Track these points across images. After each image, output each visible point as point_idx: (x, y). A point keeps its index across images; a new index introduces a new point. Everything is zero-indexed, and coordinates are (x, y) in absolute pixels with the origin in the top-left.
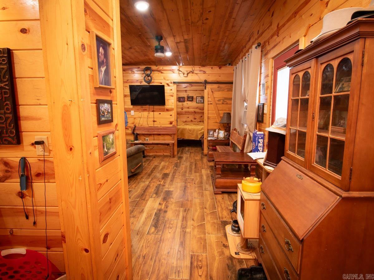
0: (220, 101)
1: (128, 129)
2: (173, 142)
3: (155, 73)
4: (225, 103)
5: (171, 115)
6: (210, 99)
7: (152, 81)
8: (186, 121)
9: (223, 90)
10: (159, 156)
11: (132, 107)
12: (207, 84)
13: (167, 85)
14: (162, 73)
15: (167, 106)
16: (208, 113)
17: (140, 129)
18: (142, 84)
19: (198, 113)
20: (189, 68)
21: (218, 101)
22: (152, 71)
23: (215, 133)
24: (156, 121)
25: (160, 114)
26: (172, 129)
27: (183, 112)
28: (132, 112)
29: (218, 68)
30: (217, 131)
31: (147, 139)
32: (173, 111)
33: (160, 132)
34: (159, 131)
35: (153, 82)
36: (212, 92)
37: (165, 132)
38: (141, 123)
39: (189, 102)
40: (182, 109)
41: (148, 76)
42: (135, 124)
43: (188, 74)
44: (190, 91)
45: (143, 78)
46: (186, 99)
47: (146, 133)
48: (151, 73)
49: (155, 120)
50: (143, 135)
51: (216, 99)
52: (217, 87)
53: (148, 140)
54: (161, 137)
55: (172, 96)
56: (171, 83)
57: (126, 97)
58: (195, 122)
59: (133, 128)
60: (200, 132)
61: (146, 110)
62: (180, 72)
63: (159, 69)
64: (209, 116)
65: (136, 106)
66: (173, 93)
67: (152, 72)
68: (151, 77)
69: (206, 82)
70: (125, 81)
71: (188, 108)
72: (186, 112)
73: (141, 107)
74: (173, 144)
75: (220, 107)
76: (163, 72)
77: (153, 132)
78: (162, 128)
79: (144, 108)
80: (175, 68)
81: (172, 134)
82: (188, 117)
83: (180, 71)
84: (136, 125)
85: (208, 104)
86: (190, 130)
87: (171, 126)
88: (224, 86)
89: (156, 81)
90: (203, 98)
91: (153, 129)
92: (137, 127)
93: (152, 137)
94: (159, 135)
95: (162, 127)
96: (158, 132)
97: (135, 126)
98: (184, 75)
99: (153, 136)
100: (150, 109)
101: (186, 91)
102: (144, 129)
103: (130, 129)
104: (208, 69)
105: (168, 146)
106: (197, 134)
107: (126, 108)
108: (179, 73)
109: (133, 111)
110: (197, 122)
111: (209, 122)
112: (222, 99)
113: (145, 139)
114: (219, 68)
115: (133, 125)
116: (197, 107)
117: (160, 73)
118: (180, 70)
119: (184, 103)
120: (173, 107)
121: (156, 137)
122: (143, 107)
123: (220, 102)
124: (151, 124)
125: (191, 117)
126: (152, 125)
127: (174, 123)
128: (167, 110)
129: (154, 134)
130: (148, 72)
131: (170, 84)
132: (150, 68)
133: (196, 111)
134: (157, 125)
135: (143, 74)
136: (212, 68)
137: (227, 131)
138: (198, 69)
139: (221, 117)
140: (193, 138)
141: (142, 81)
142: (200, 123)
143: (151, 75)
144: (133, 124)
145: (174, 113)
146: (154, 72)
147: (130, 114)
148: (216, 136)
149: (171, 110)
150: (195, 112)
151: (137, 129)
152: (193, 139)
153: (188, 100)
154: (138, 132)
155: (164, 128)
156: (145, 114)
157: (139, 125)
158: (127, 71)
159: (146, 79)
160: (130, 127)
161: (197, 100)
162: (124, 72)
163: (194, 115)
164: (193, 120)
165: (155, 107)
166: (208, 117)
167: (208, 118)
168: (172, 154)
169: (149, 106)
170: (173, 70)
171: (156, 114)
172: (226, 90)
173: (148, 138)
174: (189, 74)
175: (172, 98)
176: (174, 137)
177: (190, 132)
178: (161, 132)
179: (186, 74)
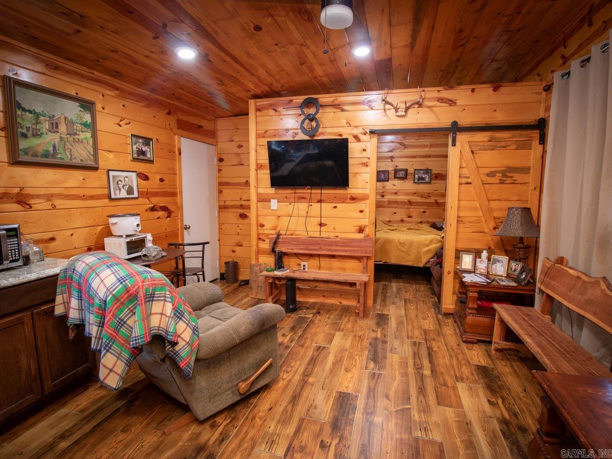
0: (494, 176)
1: (264, 241)
2: (365, 278)
3: (327, 111)
4: (509, 180)
5: (361, 211)
6: (465, 171)
7: (320, 130)
8: (390, 221)
9: (506, 147)
10: (329, 309)
11: (272, 191)
12: (458, 133)
13: (354, 140)
14: (343, 110)
15: (352, 191)
16: (459, 207)
17: (288, 242)
18: (297, 138)
19: (417, 204)
20: (412, 95)
21: (488, 175)
22: (321, 106)
23: (478, 260)
24: (326, 225)
25: (335, 207)
26: (364, 244)
27: (384, 202)
28: (274, 204)
29: (491, 89)
30: (485, 254)
31: (304, 266)
32: (368, 201)
33: (333, 251)
34: (333, 248)
35: (322, 133)
36: (472, 152)
37: (346, 251)
38: (292, 227)
39: (396, 182)
40: (383, 196)
41: (311, 120)
42: (278, 229)
43: (407, 109)
44: (401, 157)
45: (298, 125)
46: (392, 175)
47: (301, 252)
48: (317, 112)
49: (323, 222)
50: (297, 255)
51: (482, 171)
52: (486, 139)
53: (306, 267)
54: (336, 263)
55: (366, 165)
56: (365, 134)
57: (263, 169)
58: (411, 222)
59: (274, 240)
60: (426, 249)
61: (304, 198)
62: (388, 106)
63: (336, 102)
64: (461, 214)
65: (283, 189)
66: (369, 158)
67: (321, 111)
68: (317, 121)
69: (456, 128)
70: (262, 133)
71: (396, 193)
72: (390, 202)
73: (293, 191)
74: (365, 284)
75: (495, 190)
76: (346, 108)
77: (317, 250)
78: (338, 242)
79: (298, 195)
80: (375, 96)
81: (362, 258)
82: (395, 213)
83: (387, 103)
84: (282, 232)
85: (460, 184)
86: (402, 244)
87: (361, 236)
88: (510, 135)
89: (328, 130)
90: (428, 173)
91: (318, 244)
92: (283, 238)
93: (315, 262)
94: (333, 256)
95: (338, 239)
96: (329, 250)
97: (279, 235)
98: (397, 111)
99: (317, 259)
100: (312, 195)
101: (392, 158)
102: (298, 242)
103: (267, 241)
104: (461, 95)
105: (353, 288)
106: (418, 253)
107: (261, 194)
108: (385, 109)
109: (276, 201)
110: (414, 224)
111: (461, 230)
112: (500, 169)
113: (299, 265)
114: (494, 90)
115: (274, 232)
116: (414, 191)
117: (339, 110)
118: (388, 99)
119: (386, 183)
120: (367, 192)
121: (324, 262)
122: (298, 191)
123: (495, 180)
124: (314, 231)
125: (401, 213)
126: (317, 235)
127: (367, 231)
128: (353, 199)
129: (319, 256)
130: (312, 111)
131: (362, 137)
132: (317, 99)
133: (412, 201)
134: (326, 233)
135: (300, 115)
136: (473, 90)
137: (520, 260)
138: (436, 95)
139: (495, 218)
140: (409, 261)
141: (295, 131)
142: (420, 225)
143: (317, 116)
144: (274, 229)
145: (368, 206)
146: (324, 111)
147: (269, 208)
148: (483, 271)
149: (364, 198)
150: (410, 203)
151: (283, 242)
152: (410, 264)
153: (395, 177)
154: (284, 250)
155: (343, 243)
156: (302, 206)
157: (288, 232)
158: (266, 111)
159: (305, 125)
160: (267, 235)
161: (416, 176)
162: (259, 113)
163: (408, 208)
164: (406, 219)
165: (324, 191)
166: (458, 217)
167: (459, 220)
168: (362, 308)
169: (311, 189)
170: (369, 101)
171: (327, 207)
172: (514, 147)
173: (306, 263)
174: (410, 111)
175: (364, 169)
176: (367, 264)
177: (402, 249)
178: (336, 251)
179: (404, 110)
